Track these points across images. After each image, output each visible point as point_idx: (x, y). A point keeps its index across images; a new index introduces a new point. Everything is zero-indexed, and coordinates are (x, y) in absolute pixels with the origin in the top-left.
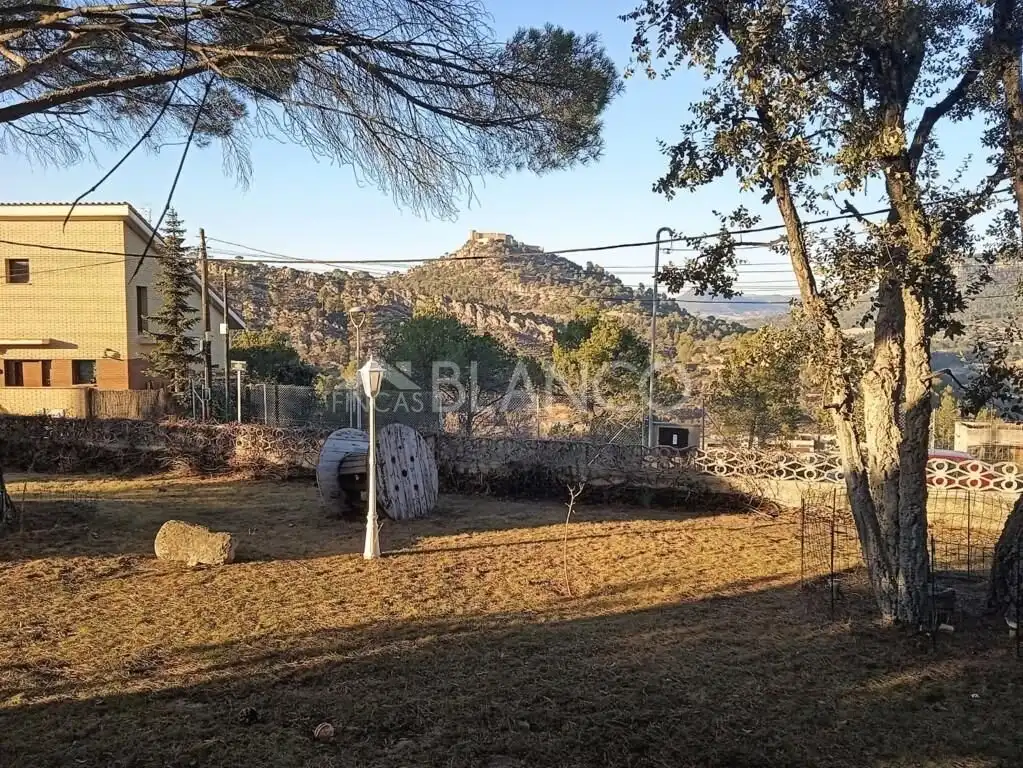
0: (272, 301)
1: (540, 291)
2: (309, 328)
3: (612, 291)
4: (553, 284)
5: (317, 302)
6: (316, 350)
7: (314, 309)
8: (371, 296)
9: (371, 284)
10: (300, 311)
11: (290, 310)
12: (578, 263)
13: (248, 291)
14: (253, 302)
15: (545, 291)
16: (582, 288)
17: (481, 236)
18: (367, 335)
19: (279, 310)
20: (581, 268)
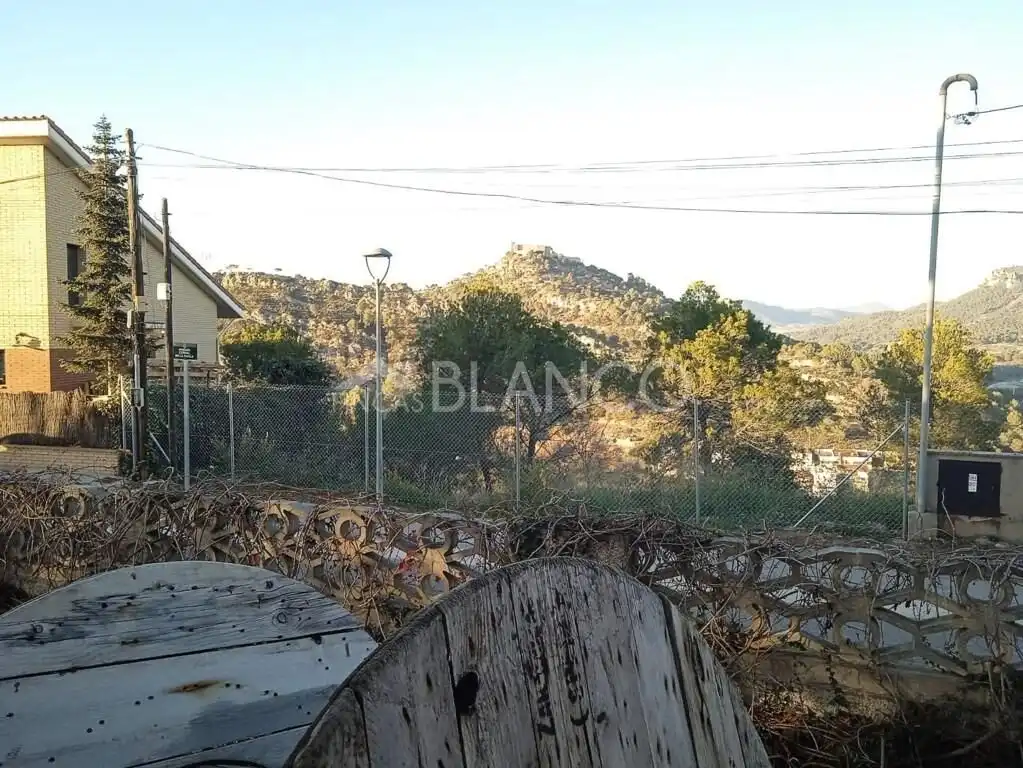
0: (310, 312)
1: (581, 303)
2: (347, 339)
3: (653, 302)
4: (593, 296)
5: (356, 315)
6: (354, 362)
7: (352, 321)
8: (409, 308)
9: (410, 296)
10: (338, 324)
11: (329, 322)
12: (619, 275)
13: (286, 303)
14: (291, 314)
15: (585, 303)
16: (623, 300)
17: (520, 248)
18: (404, 348)
19: (317, 322)
20: (622, 279)
